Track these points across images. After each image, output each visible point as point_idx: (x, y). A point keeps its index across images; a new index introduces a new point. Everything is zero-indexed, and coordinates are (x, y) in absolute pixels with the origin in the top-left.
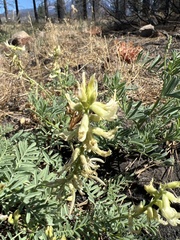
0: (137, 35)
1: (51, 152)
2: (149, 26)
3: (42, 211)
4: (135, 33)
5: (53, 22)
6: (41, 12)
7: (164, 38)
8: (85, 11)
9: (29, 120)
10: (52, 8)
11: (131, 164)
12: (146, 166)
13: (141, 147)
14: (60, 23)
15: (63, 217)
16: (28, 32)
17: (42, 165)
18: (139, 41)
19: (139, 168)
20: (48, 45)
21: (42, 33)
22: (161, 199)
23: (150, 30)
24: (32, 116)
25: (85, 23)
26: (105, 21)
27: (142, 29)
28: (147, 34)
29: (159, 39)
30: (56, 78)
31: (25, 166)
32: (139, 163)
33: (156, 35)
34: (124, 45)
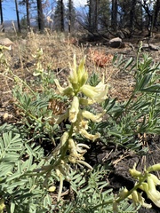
0: (107, 45)
1: (33, 145)
2: (117, 39)
3: (26, 201)
4: (106, 44)
5: (35, 32)
6: (24, 24)
7: (130, 49)
8: (62, 24)
9: (11, 116)
10: (33, 21)
11: (107, 155)
12: (121, 156)
13: (119, 138)
14: (41, 33)
15: (46, 207)
16: (11, 40)
17: (25, 158)
18: (109, 51)
19: (115, 158)
20: (29, 51)
21: (24, 41)
22: (146, 181)
23: (118, 42)
24: (15, 112)
25: (63, 34)
26: (80, 34)
27: (112, 41)
28: (116, 45)
29: (125, 49)
30: (39, 76)
31: (9, 156)
32: (115, 154)
33: (123, 46)
34: (97, 53)
